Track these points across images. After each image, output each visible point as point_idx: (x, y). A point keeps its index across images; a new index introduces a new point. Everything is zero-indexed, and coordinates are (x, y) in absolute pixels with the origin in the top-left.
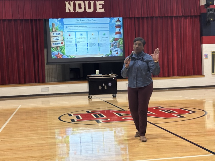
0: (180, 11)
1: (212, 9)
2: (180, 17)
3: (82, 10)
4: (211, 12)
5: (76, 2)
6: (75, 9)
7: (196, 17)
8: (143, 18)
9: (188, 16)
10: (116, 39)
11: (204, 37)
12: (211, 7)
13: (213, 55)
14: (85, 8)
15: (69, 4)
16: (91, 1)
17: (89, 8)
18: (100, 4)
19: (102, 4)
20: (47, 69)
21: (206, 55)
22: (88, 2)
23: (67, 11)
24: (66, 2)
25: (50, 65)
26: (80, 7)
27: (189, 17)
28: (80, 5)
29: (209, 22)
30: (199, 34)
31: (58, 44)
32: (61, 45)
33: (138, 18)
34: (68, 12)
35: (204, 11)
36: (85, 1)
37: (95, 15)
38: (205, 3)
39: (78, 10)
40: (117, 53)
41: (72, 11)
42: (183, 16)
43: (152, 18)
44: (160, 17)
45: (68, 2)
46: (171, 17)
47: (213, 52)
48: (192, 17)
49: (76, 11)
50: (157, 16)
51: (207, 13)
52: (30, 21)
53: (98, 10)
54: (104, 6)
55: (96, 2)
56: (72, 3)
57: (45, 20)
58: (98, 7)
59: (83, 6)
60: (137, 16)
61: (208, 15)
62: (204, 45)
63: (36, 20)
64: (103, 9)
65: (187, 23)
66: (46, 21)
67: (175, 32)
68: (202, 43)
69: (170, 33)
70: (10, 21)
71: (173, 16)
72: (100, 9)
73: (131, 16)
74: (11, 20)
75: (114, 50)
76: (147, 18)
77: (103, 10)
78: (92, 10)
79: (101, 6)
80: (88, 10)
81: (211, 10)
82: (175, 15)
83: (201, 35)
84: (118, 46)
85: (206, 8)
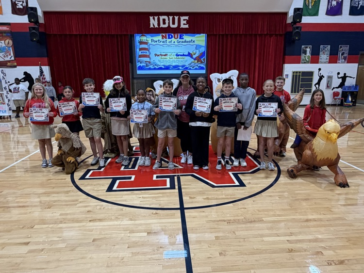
0: (265, 29)
1: (299, 27)
2: (265, 35)
3: (166, 26)
4: (297, 30)
5: (160, 17)
6: (159, 24)
7: (281, 35)
8: (227, 35)
9: (273, 34)
11: (287, 57)
12: (298, 25)
13: (293, 75)
14: (169, 23)
15: (154, 19)
16: (175, 17)
18: (184, 20)
19: (187, 20)
21: (287, 75)
22: (172, 17)
23: (152, 26)
24: (150, 17)
25: (139, 80)
26: (164, 23)
27: (274, 35)
28: (164, 20)
29: (294, 41)
30: (282, 54)
33: (223, 35)
34: (152, 28)
35: (290, 29)
36: (170, 16)
38: (292, 21)
39: (162, 25)
41: (156, 26)
42: (267, 34)
43: (236, 35)
44: (244, 34)
45: (152, 17)
46: (256, 35)
47: (294, 73)
48: (276, 35)
49: (161, 27)
50: (241, 33)
51: (292, 32)
52: (115, 36)
53: (182, 26)
54: (188, 22)
55: (181, 17)
56: (156, 18)
57: (131, 35)
58: (182, 22)
59: (167, 22)
60: (221, 33)
61: (294, 33)
62: (286, 65)
63: (121, 35)
64: (187, 24)
65: (271, 41)
66: (132, 37)
67: (258, 50)
68: (284, 63)
69: (253, 51)
70: (96, 35)
71: (257, 34)
72: (184, 25)
73: (215, 33)
74: (98, 35)
76: (231, 35)
77: (187, 26)
78: (176, 26)
79: (185, 22)
80: (172, 26)
81: (297, 28)
82: (259, 33)
83: (285, 54)
85: (293, 25)
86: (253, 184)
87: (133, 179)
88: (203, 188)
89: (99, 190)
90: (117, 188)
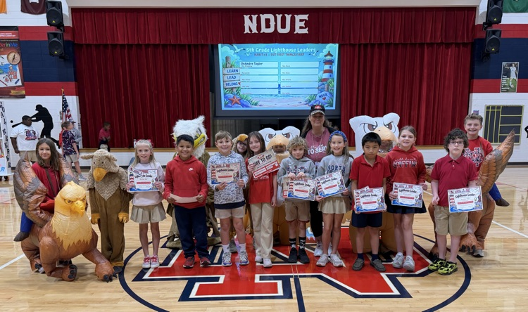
0: (438, 34)
1: (496, 31)
2: (438, 44)
3: (271, 30)
4: (493, 36)
5: (261, 15)
6: (259, 28)
7: (465, 45)
8: (373, 45)
9: (452, 44)
10: (325, 80)
11: (475, 81)
12: (494, 27)
13: (488, 112)
14: (276, 26)
15: (251, 18)
16: (286, 15)
17: (283, 26)
18: (301, 20)
19: (305, 20)
20: (220, 125)
22: (281, 15)
23: (247, 31)
24: (245, 16)
25: (224, 121)
26: (268, 26)
27: (454, 46)
28: (268, 21)
29: (488, 55)
30: (467, 76)
31: (234, 84)
32: (238, 86)
33: (366, 45)
34: (247, 33)
35: (481, 35)
36: (277, 15)
37: (291, 38)
38: (485, 21)
39: (264, 30)
40: (324, 99)
41: (255, 31)
42: (442, 43)
43: (388, 45)
44: (402, 44)
45: (249, 16)
46: (422, 45)
47: (488, 108)
48: (457, 45)
49: (262, 32)
50: (397, 42)
51: (485, 39)
52: (187, 47)
53: (298, 31)
54: (307, 24)
55: (295, 16)
56: (255, 17)
57: (212, 46)
58: (298, 24)
59: (272, 23)
60: (363, 42)
61: (487, 41)
62: (474, 94)
63: (196, 46)
64: (305, 28)
65: (448, 55)
66: (214, 49)
67: (425, 71)
68: (471, 91)
69: (418, 72)
70: (156, 46)
71: (424, 44)
72: (300, 29)
73: (352, 42)
74: (158, 45)
75: (320, 94)
76: (380, 45)
77: (305, 31)
78: (287, 30)
79: (302, 24)
80: (281, 31)
81: (494, 32)
82: (428, 41)
83: (472, 77)
84: (326, 89)
85: (486, 28)
86: (423, 294)
87: (221, 281)
88: (338, 298)
89: (167, 299)
90: (197, 294)
